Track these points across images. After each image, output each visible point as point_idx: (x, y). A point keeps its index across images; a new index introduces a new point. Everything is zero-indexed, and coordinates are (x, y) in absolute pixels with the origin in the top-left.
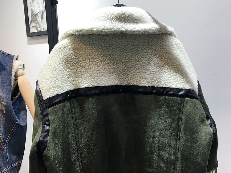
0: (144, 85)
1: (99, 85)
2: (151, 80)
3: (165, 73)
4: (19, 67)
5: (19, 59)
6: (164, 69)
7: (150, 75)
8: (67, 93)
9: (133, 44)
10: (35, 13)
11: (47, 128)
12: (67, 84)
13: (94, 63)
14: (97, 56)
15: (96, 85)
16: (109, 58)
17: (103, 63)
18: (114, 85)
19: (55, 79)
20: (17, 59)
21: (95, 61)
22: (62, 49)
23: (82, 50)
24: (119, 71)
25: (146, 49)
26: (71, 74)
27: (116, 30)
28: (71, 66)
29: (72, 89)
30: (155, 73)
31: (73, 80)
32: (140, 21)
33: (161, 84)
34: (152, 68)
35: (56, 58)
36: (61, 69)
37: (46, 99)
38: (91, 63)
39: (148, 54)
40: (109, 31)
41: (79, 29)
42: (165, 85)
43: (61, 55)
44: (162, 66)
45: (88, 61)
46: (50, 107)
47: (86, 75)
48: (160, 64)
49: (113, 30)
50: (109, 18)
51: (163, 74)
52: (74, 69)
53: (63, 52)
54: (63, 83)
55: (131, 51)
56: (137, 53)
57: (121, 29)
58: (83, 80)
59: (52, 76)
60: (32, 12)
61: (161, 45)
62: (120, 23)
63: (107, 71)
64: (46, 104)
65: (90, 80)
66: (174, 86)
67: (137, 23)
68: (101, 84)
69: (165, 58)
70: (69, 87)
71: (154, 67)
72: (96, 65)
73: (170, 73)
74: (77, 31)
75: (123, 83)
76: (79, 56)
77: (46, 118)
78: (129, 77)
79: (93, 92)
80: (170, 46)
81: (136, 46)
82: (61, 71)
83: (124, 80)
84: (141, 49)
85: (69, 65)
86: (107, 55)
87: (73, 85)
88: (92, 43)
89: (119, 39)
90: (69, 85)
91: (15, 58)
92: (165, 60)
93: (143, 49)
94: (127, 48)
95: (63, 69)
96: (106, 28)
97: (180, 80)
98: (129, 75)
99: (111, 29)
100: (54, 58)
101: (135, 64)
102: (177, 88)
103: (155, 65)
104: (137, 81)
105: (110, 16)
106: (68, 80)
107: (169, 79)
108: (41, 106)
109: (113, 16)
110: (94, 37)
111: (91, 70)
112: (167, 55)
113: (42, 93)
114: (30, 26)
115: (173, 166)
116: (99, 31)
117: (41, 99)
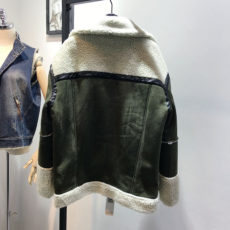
0: (125, 74)
1: (92, 70)
2: (131, 71)
3: (141, 66)
4: (38, 59)
5: (38, 52)
6: (141, 63)
7: (130, 67)
8: (70, 74)
9: (119, 43)
10: (56, 14)
11: (55, 94)
12: (71, 68)
13: (90, 54)
14: (92, 50)
15: (90, 70)
16: (101, 52)
17: (96, 55)
18: (103, 72)
19: (63, 63)
20: (37, 52)
21: (90, 53)
22: (69, 43)
23: (82, 45)
24: (108, 62)
25: (128, 48)
26: (74, 61)
27: (106, 32)
28: (74, 55)
29: (73, 72)
30: (134, 66)
31: (75, 66)
32: (123, 27)
33: (137, 74)
34: (132, 62)
35: (65, 49)
36: (67, 57)
37: (56, 76)
38: (88, 54)
39: (130, 51)
40: (101, 33)
41: (81, 30)
42: (140, 75)
43: (68, 48)
44: (139, 61)
45: (86, 53)
46: (58, 81)
47: (83, 63)
48: (138, 59)
49: (104, 32)
50: (102, 24)
51: (139, 67)
52: (76, 58)
53: (69, 45)
54: (68, 67)
55: (117, 48)
56: (122, 50)
57: (109, 32)
58: (81, 66)
59: (61, 61)
60: (53, 12)
61: (140, 45)
62: (109, 27)
63: (99, 61)
64: (55, 79)
65: (86, 66)
66: (145, 76)
67: (121, 28)
68: (93, 69)
69: (142, 55)
70: (72, 70)
71: (133, 61)
72: (91, 56)
73: (144, 66)
74: (80, 31)
75: (110, 71)
76: (80, 49)
77: (54, 88)
78: (115, 68)
79: (88, 75)
80: (147, 46)
81: (121, 45)
82: (67, 58)
83: (112, 70)
84: (125, 47)
85: (73, 55)
86: (100, 50)
87: (74, 69)
88: (90, 40)
89: (109, 39)
90: (72, 68)
91: (36, 51)
92: (142, 56)
93: (126, 47)
94: (115, 46)
95: (69, 57)
96: (99, 30)
97: (150, 72)
98: (115, 66)
99: (102, 31)
100: (63, 49)
101: (120, 58)
102: (147, 77)
103: (134, 60)
104: (121, 71)
105: (103, 22)
106: (71, 65)
107: (143, 70)
108: (52, 81)
109: (104, 22)
110: (91, 36)
111: (88, 59)
112: (144, 53)
113: (54, 72)
114: (50, 25)
115: (140, 134)
116: (94, 32)
117: (52, 76)
